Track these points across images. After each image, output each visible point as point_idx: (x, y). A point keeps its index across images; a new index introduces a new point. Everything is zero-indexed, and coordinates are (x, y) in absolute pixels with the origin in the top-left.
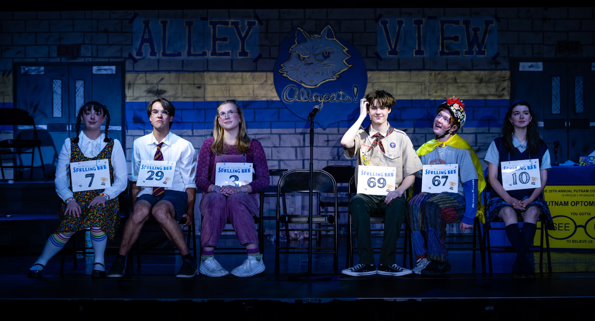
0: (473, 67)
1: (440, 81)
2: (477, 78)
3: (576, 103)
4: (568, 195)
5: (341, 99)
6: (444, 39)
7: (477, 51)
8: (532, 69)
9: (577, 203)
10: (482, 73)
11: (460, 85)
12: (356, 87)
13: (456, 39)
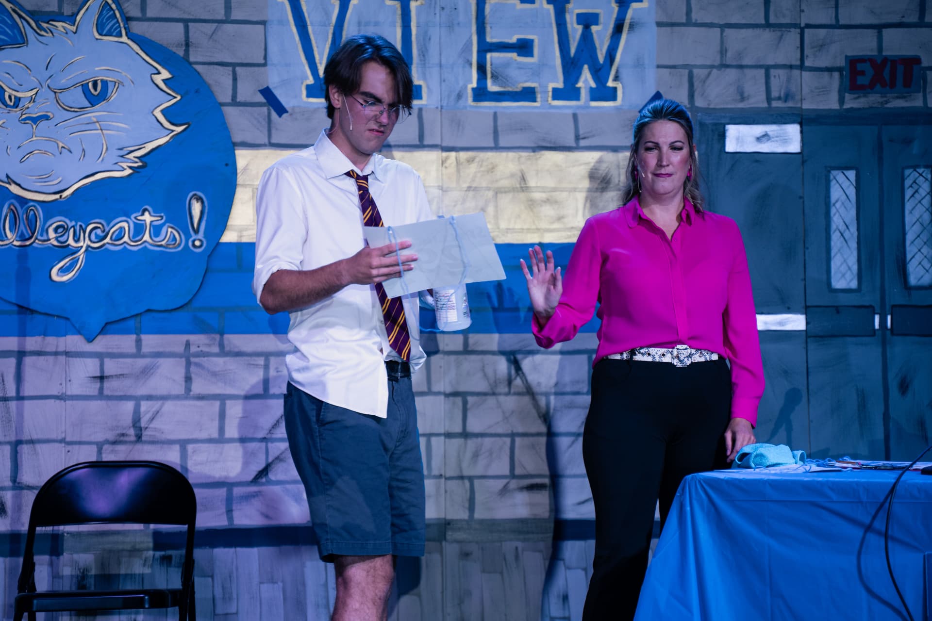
0: (577, 138)
1: (474, 185)
2: (592, 176)
3: (909, 257)
5: (147, 237)
6: (485, 48)
7: (591, 89)
8: (765, 148)
11: (537, 196)
12: (199, 199)
13: (524, 48)
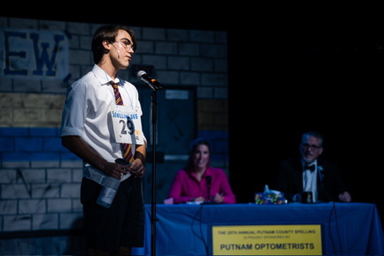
0: (42, 89)
1: (5, 105)
2: (47, 103)
4: (251, 237)
6: (9, 54)
7: (47, 71)
9: (262, 246)
10: (53, 97)
11: (28, 110)
13: (23, 55)
